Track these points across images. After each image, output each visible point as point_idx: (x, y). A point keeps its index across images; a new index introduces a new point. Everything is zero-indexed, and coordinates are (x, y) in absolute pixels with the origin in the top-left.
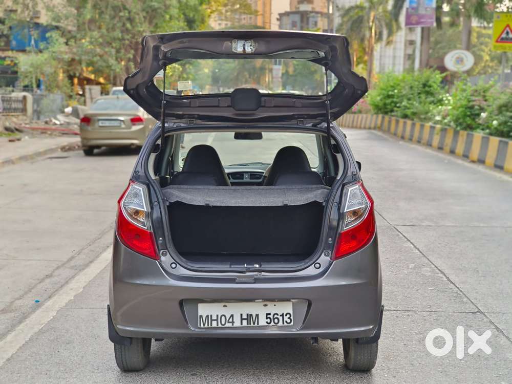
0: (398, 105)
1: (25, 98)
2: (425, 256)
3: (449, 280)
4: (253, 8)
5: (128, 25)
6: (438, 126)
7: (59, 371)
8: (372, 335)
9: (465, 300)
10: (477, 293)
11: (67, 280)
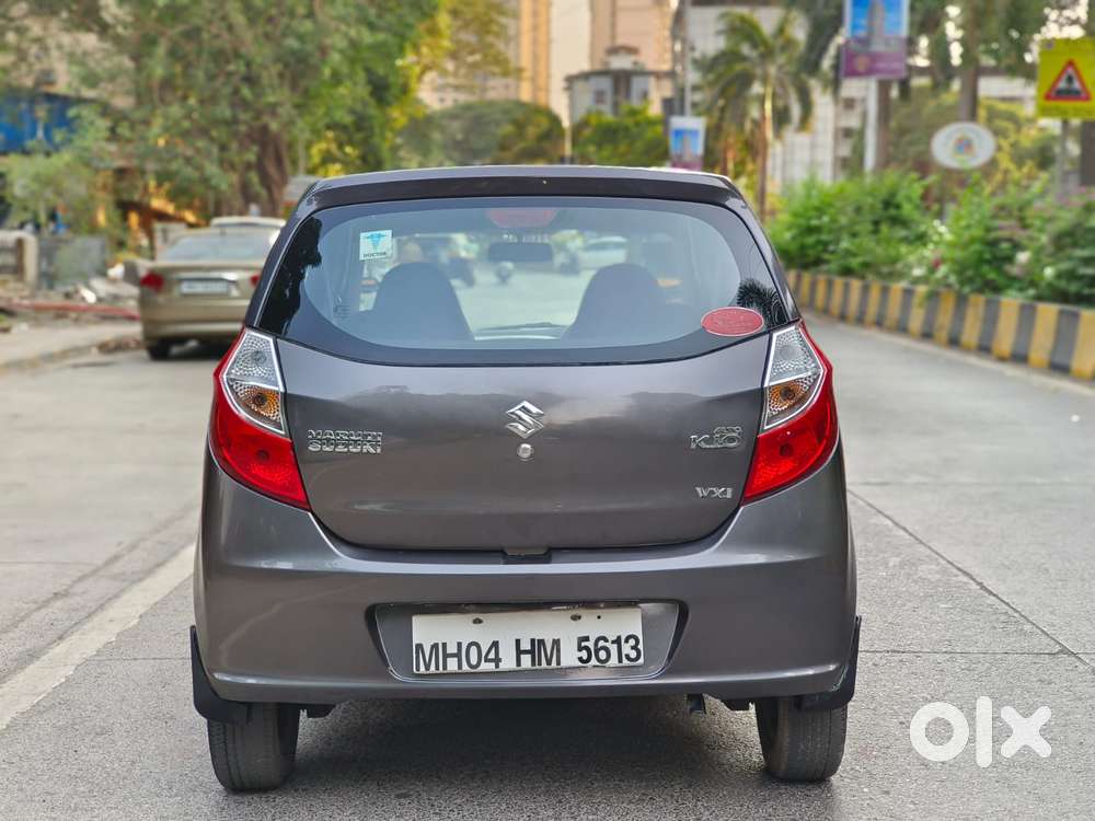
0: (831, 248)
1: (20, 243)
2: (921, 542)
3: (983, 587)
4: (512, 65)
5: (246, 92)
6: (922, 289)
7: (76, 793)
8: (835, 689)
9: (1028, 627)
10: (1052, 613)
11: (101, 602)
